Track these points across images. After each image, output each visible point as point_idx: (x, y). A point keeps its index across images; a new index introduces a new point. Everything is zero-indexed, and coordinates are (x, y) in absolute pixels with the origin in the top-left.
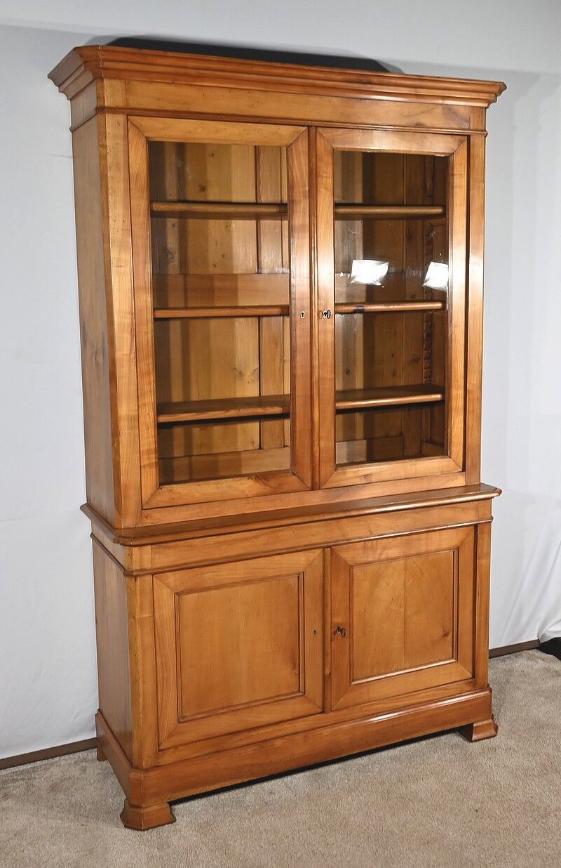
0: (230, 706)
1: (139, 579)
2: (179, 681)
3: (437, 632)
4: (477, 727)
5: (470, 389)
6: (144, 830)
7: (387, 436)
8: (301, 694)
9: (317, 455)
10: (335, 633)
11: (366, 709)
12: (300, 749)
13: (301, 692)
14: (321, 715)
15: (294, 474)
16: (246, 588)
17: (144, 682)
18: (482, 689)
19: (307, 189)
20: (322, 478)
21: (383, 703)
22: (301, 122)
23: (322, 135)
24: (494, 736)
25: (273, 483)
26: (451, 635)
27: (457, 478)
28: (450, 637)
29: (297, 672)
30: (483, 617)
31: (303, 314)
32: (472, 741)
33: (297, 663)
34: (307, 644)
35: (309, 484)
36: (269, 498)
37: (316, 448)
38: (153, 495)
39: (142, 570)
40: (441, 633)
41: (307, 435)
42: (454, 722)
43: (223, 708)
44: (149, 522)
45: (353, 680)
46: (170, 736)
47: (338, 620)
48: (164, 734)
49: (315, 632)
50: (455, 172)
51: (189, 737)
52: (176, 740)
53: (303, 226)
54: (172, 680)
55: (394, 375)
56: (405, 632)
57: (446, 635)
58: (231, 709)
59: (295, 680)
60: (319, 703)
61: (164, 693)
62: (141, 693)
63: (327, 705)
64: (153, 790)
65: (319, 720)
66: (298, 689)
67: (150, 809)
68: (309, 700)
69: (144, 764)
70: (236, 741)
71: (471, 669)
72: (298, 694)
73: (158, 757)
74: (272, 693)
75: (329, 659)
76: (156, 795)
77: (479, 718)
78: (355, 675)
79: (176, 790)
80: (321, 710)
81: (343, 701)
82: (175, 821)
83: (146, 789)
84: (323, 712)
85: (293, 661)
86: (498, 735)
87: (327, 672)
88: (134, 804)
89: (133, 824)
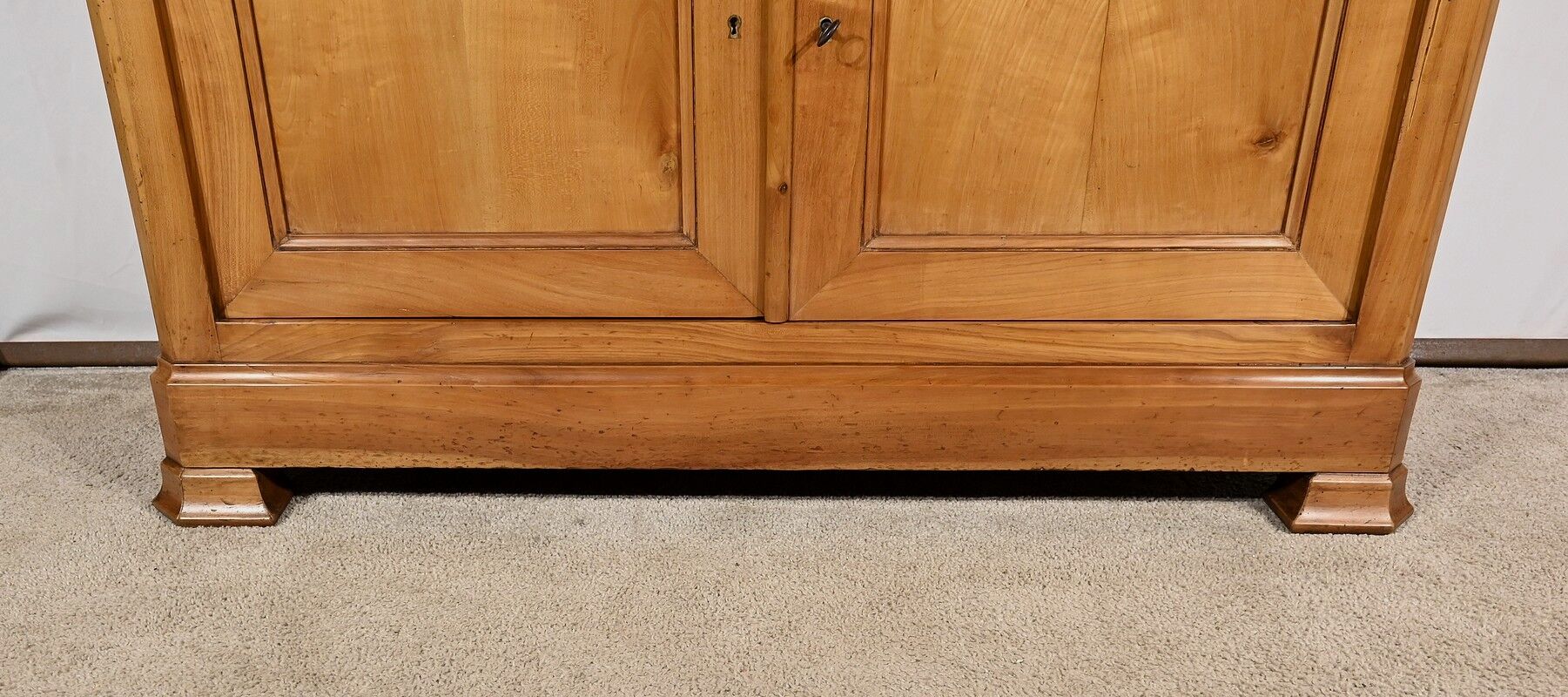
0: (445, 234)
2: (260, 111)
3: (1238, 124)
4: (1322, 488)
6: (180, 525)
8: (685, 242)
10: (811, 39)
11: (914, 339)
13: (684, 237)
14: (752, 326)
18: (1377, 366)
21: (977, 336)
26: (1289, 144)
28: (1281, 155)
29: (673, 165)
32: (1292, 530)
33: (670, 134)
34: (703, 60)
40: (1250, 129)
42: (1238, 452)
45: (877, 234)
48: (230, 277)
49: (733, 21)
52: (269, 300)
54: (235, 101)
56: (1098, 96)
57: (1268, 140)
58: (442, 241)
60: (749, 287)
61: (215, 140)
62: (129, 122)
63: (775, 296)
64: (204, 425)
65: (740, 340)
66: (673, 226)
67: (201, 475)
68: (710, 270)
69: (176, 345)
70: (458, 342)
71: (1347, 287)
72: (677, 241)
73: (216, 336)
74: (588, 219)
75: (780, 130)
76: (218, 439)
77: (1339, 463)
78: (885, 216)
79: (271, 439)
80: (751, 312)
81: (833, 296)
82: (274, 523)
83: (184, 413)
84: (760, 319)
85: (659, 121)
86: (1405, 531)
87: (774, 177)
88: (173, 455)
89: (167, 504)
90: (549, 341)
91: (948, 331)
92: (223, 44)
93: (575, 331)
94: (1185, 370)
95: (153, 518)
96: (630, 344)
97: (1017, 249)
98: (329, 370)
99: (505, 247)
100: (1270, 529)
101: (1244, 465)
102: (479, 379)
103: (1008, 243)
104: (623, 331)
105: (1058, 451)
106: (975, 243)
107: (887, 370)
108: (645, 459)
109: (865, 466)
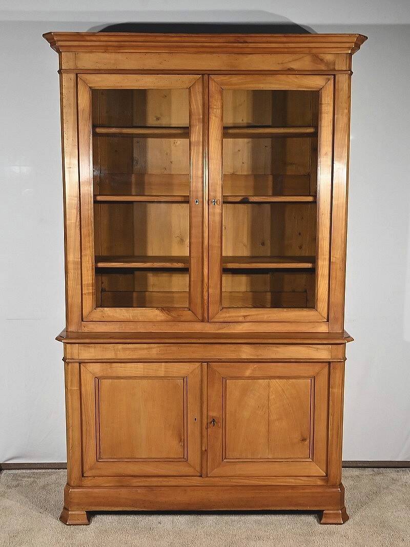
0: (135, 458)
1: (70, 364)
2: (98, 434)
3: (296, 436)
4: (326, 514)
5: (334, 261)
6: (68, 525)
7: (294, 291)
9: (206, 298)
10: (211, 423)
11: (234, 481)
12: (180, 498)
13: (185, 460)
14: (199, 478)
15: (190, 310)
16: (145, 382)
17: (72, 430)
18: (334, 486)
19: (201, 116)
20: (210, 314)
21: (248, 480)
22: (197, 72)
23: (213, 80)
24: (341, 524)
25: (174, 314)
27: (321, 326)
28: (307, 442)
29: (183, 445)
30: (335, 432)
31: (197, 201)
32: (321, 524)
33: (182, 439)
34: (189, 427)
35: (200, 318)
36: (170, 323)
37: (206, 294)
38: (90, 313)
39: (72, 359)
40: (299, 438)
41: (200, 284)
42: (307, 506)
43: (128, 458)
44: (86, 330)
45: (225, 458)
46: (91, 469)
47: (213, 414)
48: (86, 467)
49: (195, 419)
50: (323, 102)
51: (104, 473)
52: (94, 472)
53: (198, 142)
54: (93, 433)
55: (301, 248)
56: (268, 432)
57: (304, 440)
58: (133, 460)
59: (181, 450)
60: (198, 469)
61: (87, 441)
62: (71, 437)
63: (204, 472)
64: (76, 501)
65: (197, 481)
66: (182, 457)
67: (74, 513)
68: (190, 466)
69: (72, 483)
70: (135, 482)
71: (325, 469)
72: (183, 460)
73: (81, 481)
74: (164, 455)
75: (205, 440)
76: (79, 504)
77: (329, 508)
78: (227, 455)
79: (91, 504)
80: (199, 474)
81: (216, 471)
82: (89, 524)
83: (71, 499)
84: (201, 476)
85: (180, 436)
86: (346, 524)
87: (204, 449)
88: (66, 507)
89: (64, 519)
90: (154, 481)
91: (242, 479)
92: (93, 422)
93: (161, 479)
94: (293, 487)
95: (60, 524)
96: (173, 482)
97: (254, 462)
98: (106, 488)
99: (146, 461)
100: (317, 523)
101: (308, 508)
102: (139, 490)
103: (253, 460)
104: (171, 479)
105: (268, 506)
106: (246, 460)
107: (228, 488)
108: (176, 508)
109: (225, 509)
